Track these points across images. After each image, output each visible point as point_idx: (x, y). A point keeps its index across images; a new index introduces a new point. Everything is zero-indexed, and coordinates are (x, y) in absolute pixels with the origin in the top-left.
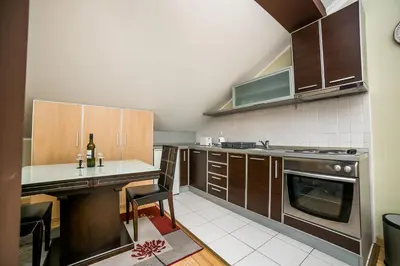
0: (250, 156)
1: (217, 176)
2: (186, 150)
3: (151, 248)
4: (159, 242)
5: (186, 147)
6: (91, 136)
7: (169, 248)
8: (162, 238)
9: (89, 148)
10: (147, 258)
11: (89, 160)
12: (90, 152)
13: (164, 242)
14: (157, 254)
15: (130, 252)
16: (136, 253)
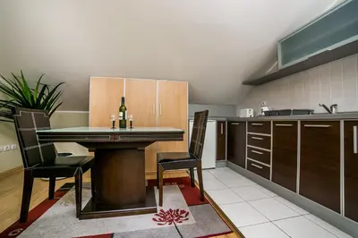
0: (303, 122)
1: (259, 149)
2: (224, 122)
3: (173, 216)
4: (183, 212)
5: (224, 119)
6: (123, 99)
7: (191, 220)
8: (187, 209)
9: (121, 110)
10: (167, 225)
11: (120, 121)
12: (121, 114)
13: (187, 214)
14: (178, 224)
15: (152, 216)
16: (157, 218)
